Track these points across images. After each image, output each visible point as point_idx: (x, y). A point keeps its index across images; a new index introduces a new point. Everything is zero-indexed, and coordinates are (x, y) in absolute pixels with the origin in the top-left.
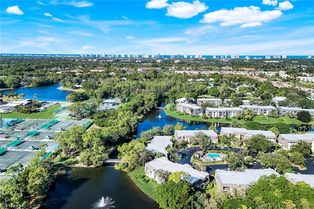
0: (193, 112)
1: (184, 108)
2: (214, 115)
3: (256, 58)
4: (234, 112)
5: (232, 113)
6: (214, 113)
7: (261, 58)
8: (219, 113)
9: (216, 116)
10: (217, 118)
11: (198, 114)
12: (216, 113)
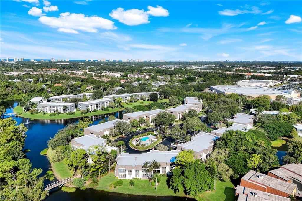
0: (67, 109)
1: (52, 107)
2: (92, 108)
3: (43, 61)
4: (107, 102)
5: (105, 103)
6: (91, 106)
7: (48, 61)
8: (95, 105)
9: (93, 109)
10: (95, 111)
11: (72, 111)
12: (93, 106)
